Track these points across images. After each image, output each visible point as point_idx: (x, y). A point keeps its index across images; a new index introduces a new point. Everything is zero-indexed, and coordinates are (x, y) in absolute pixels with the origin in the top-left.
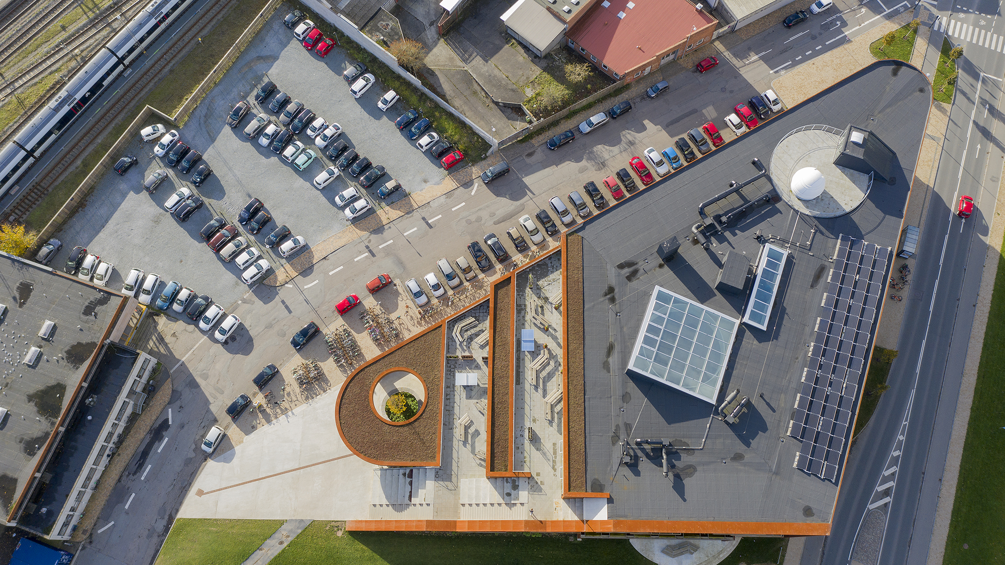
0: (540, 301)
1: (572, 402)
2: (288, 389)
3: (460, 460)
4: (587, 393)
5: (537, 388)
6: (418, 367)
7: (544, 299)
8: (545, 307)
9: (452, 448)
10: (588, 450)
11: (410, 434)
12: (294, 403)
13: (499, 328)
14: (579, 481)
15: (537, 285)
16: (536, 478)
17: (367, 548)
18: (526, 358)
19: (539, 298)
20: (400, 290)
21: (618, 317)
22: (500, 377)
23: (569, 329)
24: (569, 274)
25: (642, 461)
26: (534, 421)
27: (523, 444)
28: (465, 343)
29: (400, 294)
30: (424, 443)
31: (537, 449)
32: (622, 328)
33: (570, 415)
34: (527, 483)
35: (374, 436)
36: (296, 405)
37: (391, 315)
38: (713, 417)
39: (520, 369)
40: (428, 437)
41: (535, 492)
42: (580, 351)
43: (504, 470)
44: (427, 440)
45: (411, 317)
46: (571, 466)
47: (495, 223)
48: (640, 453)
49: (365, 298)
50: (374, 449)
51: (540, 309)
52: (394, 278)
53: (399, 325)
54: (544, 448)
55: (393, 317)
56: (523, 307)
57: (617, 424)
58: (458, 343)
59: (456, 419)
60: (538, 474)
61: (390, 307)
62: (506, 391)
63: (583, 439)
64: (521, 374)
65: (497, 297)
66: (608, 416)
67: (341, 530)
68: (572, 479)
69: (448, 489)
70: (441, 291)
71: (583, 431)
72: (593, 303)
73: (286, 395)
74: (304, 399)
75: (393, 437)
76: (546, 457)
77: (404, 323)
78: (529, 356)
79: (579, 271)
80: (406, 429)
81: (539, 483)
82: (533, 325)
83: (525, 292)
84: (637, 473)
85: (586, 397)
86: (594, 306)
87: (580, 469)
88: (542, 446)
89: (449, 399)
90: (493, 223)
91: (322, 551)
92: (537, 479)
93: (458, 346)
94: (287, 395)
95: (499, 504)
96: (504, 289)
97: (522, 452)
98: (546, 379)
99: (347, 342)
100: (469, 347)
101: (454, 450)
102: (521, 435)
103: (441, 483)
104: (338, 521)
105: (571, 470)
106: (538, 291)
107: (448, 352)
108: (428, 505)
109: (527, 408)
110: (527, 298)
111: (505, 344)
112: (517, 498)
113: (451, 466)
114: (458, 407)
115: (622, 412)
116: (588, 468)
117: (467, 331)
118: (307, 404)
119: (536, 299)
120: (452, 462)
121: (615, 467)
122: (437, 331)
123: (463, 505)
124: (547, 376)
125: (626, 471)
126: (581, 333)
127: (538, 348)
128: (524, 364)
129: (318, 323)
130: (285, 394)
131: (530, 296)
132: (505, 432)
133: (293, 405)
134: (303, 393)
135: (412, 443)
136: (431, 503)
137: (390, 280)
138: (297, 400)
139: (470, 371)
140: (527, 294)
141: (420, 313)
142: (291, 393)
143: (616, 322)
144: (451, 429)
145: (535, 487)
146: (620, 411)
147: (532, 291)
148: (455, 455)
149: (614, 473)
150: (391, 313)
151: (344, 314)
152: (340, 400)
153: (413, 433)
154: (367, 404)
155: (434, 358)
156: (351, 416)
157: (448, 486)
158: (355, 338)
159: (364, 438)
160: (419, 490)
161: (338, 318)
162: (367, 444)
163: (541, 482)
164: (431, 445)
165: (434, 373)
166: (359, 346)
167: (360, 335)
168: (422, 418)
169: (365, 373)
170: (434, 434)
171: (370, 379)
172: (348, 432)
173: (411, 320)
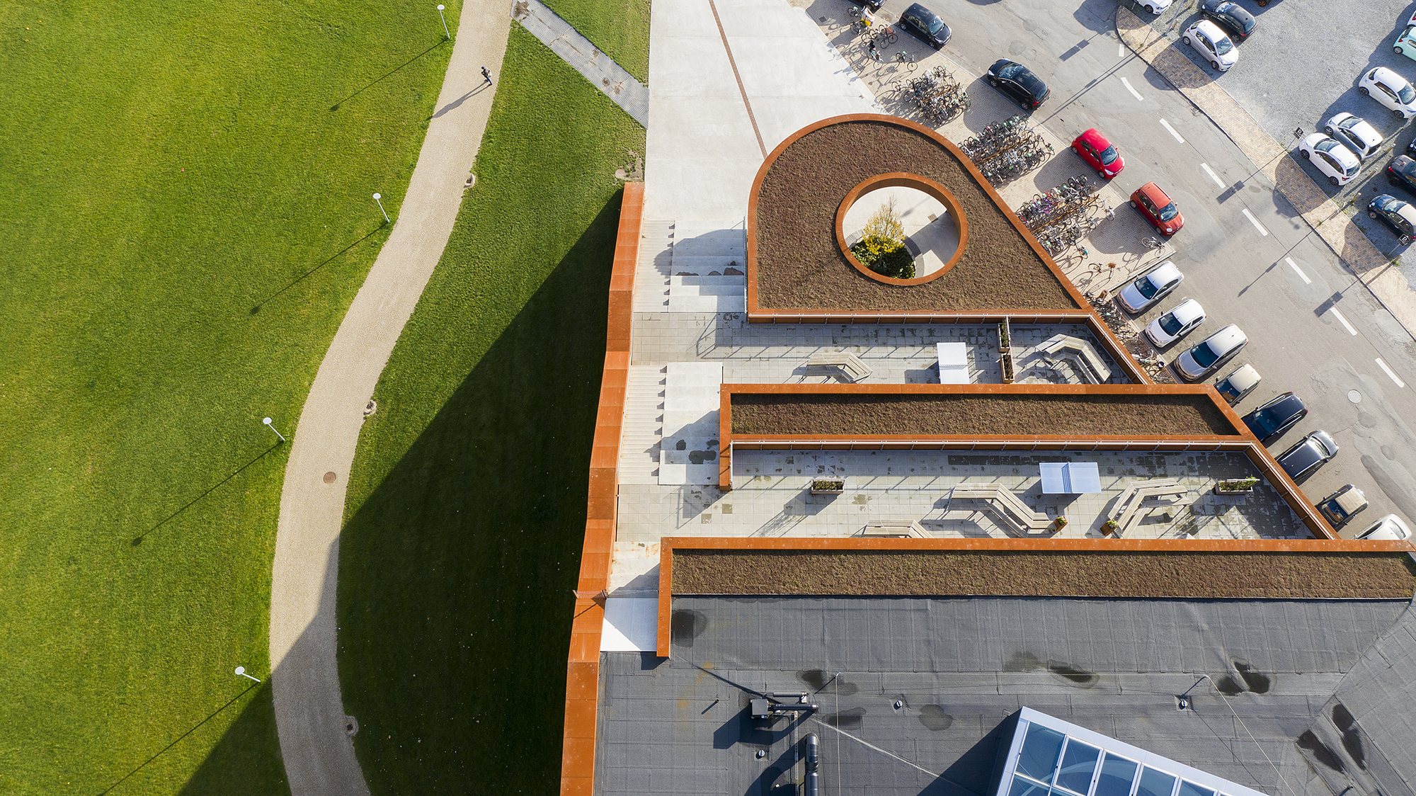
0: (1183, 513)
1: (911, 561)
2: (903, 67)
3: (764, 363)
4: (939, 604)
5: (945, 507)
6: (972, 263)
7: (1191, 523)
8: (1167, 526)
9: (790, 345)
10: (782, 603)
11: (819, 254)
12: (874, 79)
13: (1094, 410)
14: (701, 578)
15: (1228, 508)
16: (719, 503)
17: (590, 222)
18: (1022, 479)
19: (1193, 510)
20: (1150, 256)
21: (1177, 702)
22: (963, 414)
23: (1117, 559)
24: (1286, 559)
25: (758, 757)
26: (860, 499)
27: (799, 472)
28: (1041, 365)
29: (1139, 257)
30: (798, 283)
31: (789, 508)
32: (1144, 711)
33: (876, 557)
34: (707, 482)
35: (810, 187)
36: (871, 83)
37: (1086, 240)
39: (991, 463)
40: (812, 291)
41: (685, 501)
42: (1057, 588)
43: (736, 426)
44: (805, 288)
45: (1089, 281)
46: (739, 558)
47: (1364, 459)
48: (779, 749)
49: (1119, 189)
50: (782, 190)
51: (1159, 511)
52: (1176, 242)
53: (1065, 257)
54: (793, 523)
55: (1083, 242)
56: (1159, 471)
57: (860, 687)
58: (1040, 347)
59: (858, 351)
60: (727, 509)
61: (1103, 234)
62: (929, 428)
63: (812, 591)
64: (978, 467)
65: (1175, 404)
66: (880, 662)
67: (627, 176)
68: (706, 559)
69: (700, 339)
71: (833, 591)
72: (1205, 627)
73: (889, 65)
74: (885, 95)
75: (810, 223)
76: (770, 528)
77: (1073, 267)
78: (1027, 486)
79: (1300, 587)
80: (829, 247)
81: (706, 511)
82: (1112, 495)
83: (1201, 475)
84: (723, 739)
85: (929, 601)
86: (1199, 630)
87: (732, 581)
88: (798, 517)
89: (904, 336)
90: (1365, 453)
91: (587, 148)
92: (716, 507)
93: (1031, 350)
94: (889, 68)
95: (660, 432)
96: (1201, 421)
97: (780, 470)
98: (971, 530)
99: (1013, 157)
100: (1032, 374)
101: (785, 349)
102: (823, 467)
103: (713, 326)
104: (643, 169)
105: (729, 558)
106: (1210, 509)
107: (1013, 321)
108: (667, 303)
109: (892, 481)
110: (1185, 480)
111: (1052, 424)
112: (670, 460)
113: (751, 345)
114: (885, 355)
115: (892, 702)
116: (736, 604)
117: (1074, 367)
118: (875, 101)
119: (1189, 500)
120: (760, 345)
121: (740, 678)
122: (1064, 300)
123: (665, 370)
124: (977, 531)
125: (728, 709)
126: (1110, 592)
127: (1055, 504)
128: (1006, 474)
129: (1047, 106)
130: (893, 64)
131: (1193, 488)
132: (828, 427)
133: (870, 78)
134: (897, 93)
135: (797, 259)
136: (670, 308)
137: (1169, 230)
138: (881, 85)
139: (975, 377)
140: (1195, 479)
141: (1102, 296)
142: (895, 74)
143: (1158, 693)
144: (834, 342)
145: (697, 502)
146: (897, 697)
147: (1207, 494)
148: (775, 351)
149: (723, 674)
150: (1090, 239)
151: (1076, 151)
152: (882, 120)
153: (820, 261)
154: (877, 170)
155: (997, 295)
156: (850, 143)
157: (706, 340)
158: (1023, 175)
159: (804, 170)
160: (698, 286)
161: (1065, 143)
162: (791, 175)
163: (709, 516)
164: (796, 298)
165: (962, 297)
166: (1008, 184)
167: (1033, 184)
168: (855, 277)
169: (946, 163)
170: (821, 303)
171: (935, 173)
172: (816, 141)
173: (1080, 281)
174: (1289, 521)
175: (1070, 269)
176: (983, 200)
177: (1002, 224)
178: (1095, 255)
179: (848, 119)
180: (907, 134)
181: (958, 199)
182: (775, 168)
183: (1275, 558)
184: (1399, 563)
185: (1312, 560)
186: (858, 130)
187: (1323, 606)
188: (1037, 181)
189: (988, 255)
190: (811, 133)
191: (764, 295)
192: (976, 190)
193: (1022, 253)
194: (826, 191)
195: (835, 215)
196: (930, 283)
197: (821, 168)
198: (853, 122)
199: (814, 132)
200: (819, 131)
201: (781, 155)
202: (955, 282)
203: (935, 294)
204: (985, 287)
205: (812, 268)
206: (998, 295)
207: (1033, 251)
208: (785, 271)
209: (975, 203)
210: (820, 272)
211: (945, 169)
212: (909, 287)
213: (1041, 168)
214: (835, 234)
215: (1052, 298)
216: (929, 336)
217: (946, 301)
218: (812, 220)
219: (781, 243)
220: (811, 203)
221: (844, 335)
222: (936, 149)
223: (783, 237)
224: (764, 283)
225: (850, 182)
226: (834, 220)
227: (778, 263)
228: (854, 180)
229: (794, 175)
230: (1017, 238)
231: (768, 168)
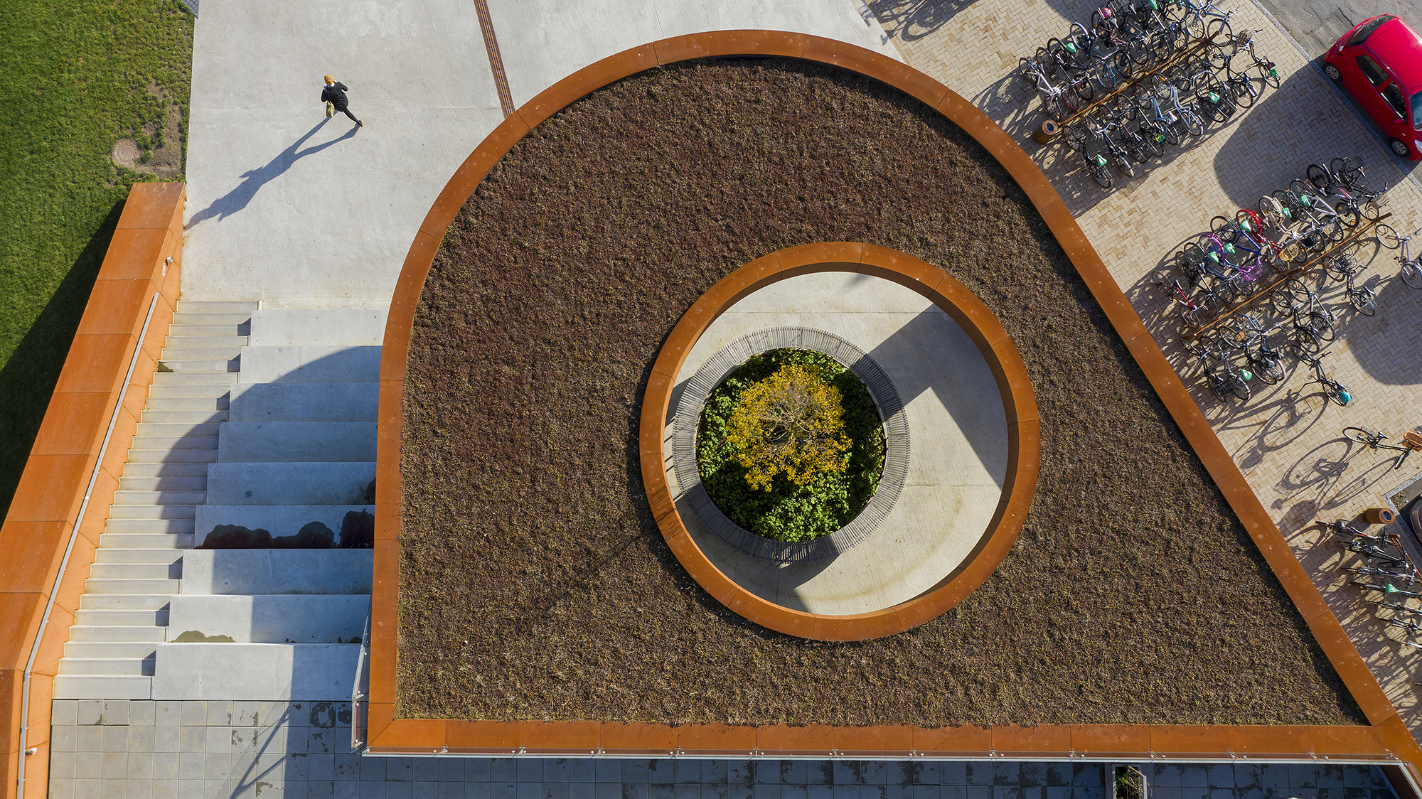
11: (585, 527)
45: (1337, 468)
67: (143, 161)
75: (564, 418)
77: (1301, 425)
99: (1161, 100)
104: (183, 140)
122: (1318, 688)
152: (798, 54)
153: (589, 552)
154: (776, 232)
155: (1114, 672)
156: (698, 136)
158: (1189, 147)
159: (555, 231)
161: (1306, 46)
164: (512, 677)
165: (1008, 679)
167: (1212, 175)
168: (690, 608)
169: (985, 204)
170: (586, 696)
171: (951, 238)
172: (594, 129)
175: (1292, 432)
176: (1092, 338)
178: (1364, 395)
179: (696, 52)
180: (873, 103)
182: (466, 227)
186: (724, 89)
188: (1222, 164)
189: (1097, 532)
190: (582, 99)
191: (420, 667)
192: (1073, 302)
193: (1200, 523)
194: (619, 304)
195: (641, 392)
196: (915, 632)
198: (710, 61)
199: (589, 96)
200: (607, 93)
201: (488, 179)
202: (991, 624)
203: (926, 671)
204: (1078, 643)
205: (564, 573)
206: (1116, 671)
207: (1235, 519)
208: (483, 584)
209: (1068, 351)
210: (586, 589)
211: (982, 227)
212: (854, 645)
213: (1235, 126)
214: (637, 458)
215: (1281, 682)
217: (960, 692)
218: (571, 406)
219: (476, 487)
220: (571, 348)
222: (960, 156)
223: (483, 468)
224: (420, 627)
225: (693, 274)
226: (638, 409)
227: (463, 556)
228: (703, 265)
229: (522, 248)
230: (1185, 473)
231: (447, 225)
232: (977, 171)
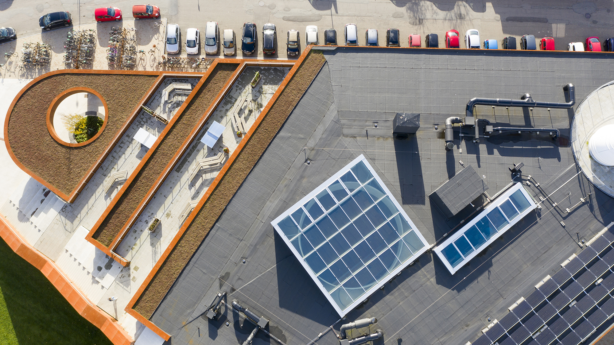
0: (253, 104)
1: (198, 220)
2: (12, 58)
3: (93, 209)
4: (221, 221)
5: (193, 186)
6: (112, 101)
7: (258, 104)
8: (253, 114)
9: (93, 193)
10: (181, 279)
11: (64, 156)
12: (9, 73)
13: (196, 106)
14: (151, 304)
15: (261, 88)
16: (132, 270)
18: (202, 151)
19: (254, 100)
20: (162, 29)
21: (306, 164)
22: (163, 154)
23: (248, 146)
24: (287, 90)
25: (228, 326)
26: (168, 215)
27: (142, 231)
28: (170, 105)
29: (159, 33)
30: (70, 173)
31: (152, 244)
32: (302, 177)
33: (188, 232)
34: (120, 270)
35: (33, 139)
36: (10, 76)
37: (139, 46)
38: (331, 329)
39: (189, 157)
40: (77, 170)
41: (122, 283)
42: (243, 175)
43: (106, 243)
44: (74, 172)
45: (155, 58)
46: (153, 284)
47: (284, 19)
48: (230, 316)
49: (127, 18)
50: (25, 151)
51: (247, 112)
52: (164, 16)
53: (139, 59)
54: (159, 247)
55: (139, 48)
56: (233, 100)
57: (229, 271)
58: (163, 102)
59: (115, 169)
60: (136, 269)
61: (141, 38)
62: (160, 171)
63: (184, 265)
64: (187, 163)
65: (214, 76)
66: (226, 257)
68: (144, 298)
69: (65, 227)
70: (194, 50)
71: (189, 257)
72: (290, 135)
73: (8, 63)
74: (20, 74)
75: (48, 150)
76: (155, 257)
77: (145, 59)
78: (206, 151)
79: (298, 93)
80: (64, 150)
81: (131, 277)
82: (230, 124)
83: (244, 87)
84: (213, 335)
85: (217, 224)
86: (289, 138)
87: (160, 293)
88: (158, 244)
89: (122, 147)
90: (282, 17)
92: (132, 272)
93: (162, 105)
94: (9, 63)
95: (89, 273)
96: (226, 72)
97: (136, 238)
98: (207, 183)
99: (85, 47)
100: (171, 111)
101: (93, 197)
102: (146, 221)
103: (63, 218)
105: (151, 288)
106: (258, 94)
107: (145, 104)
108: (39, 231)
109: (170, 199)
110: (242, 94)
111: (190, 125)
112: (102, 277)
113: (82, 209)
114: (124, 160)
115: (242, 263)
116: (169, 297)
117: (179, 95)
118: (19, 80)
119: (250, 98)
120: (85, 205)
121: (197, 314)
122: (151, 78)
123: (67, 251)
124: (209, 181)
125: (204, 326)
126: (257, 158)
127: (219, 146)
128: (196, 155)
129: (74, 18)
130: (8, 61)
131: (247, 94)
132: (132, 208)
133: (8, 74)
134: (22, 69)
135: (59, 166)
136: (43, 231)
137: (157, 15)
138: (14, 72)
139: (157, 133)
140: (245, 90)
141: (164, 58)
142: (14, 63)
143: (300, 168)
144: (105, 176)
145: (125, 279)
146: (241, 260)
147: (252, 91)
148: (91, 201)
149: (191, 319)
150: (140, 45)
151: (101, 22)
152: (26, 89)
153: (67, 158)
154: (46, 108)
155: (131, 102)
156: (26, 109)
157: (67, 225)
158: (95, 48)
159: (23, 136)
160: (42, 212)
161: (94, 22)
162: (22, 143)
163: (134, 277)
164: (75, 178)
165: (122, 115)
166: (94, 57)
167: (102, 47)
168: (84, 149)
169: (64, 79)
170: (85, 170)
171: (65, 86)
172: (14, 122)
173: (152, 61)
174: (280, 71)
175: (145, 61)
176: (90, 77)
177: (105, 77)
178: (146, 48)
179: (15, 102)
180: (40, 84)
181: (82, 86)
182: (13, 147)
183: (284, 93)
184: (313, 54)
185: (293, 81)
186: (23, 102)
187: (309, 91)
188: (102, 45)
189: (113, 92)
190: (9, 121)
191: (65, 190)
192: (84, 76)
193: (122, 79)
194: (39, 134)
195: (53, 138)
196: (108, 123)
197: (28, 129)
198: (18, 101)
199: (10, 120)
200: (11, 118)
201: (10, 140)
202: (114, 113)
203: (114, 124)
204: (125, 104)
205: (67, 163)
206: (131, 101)
207: (124, 75)
208: (61, 175)
209: (89, 81)
210: (71, 161)
211: (66, 81)
212: (103, 131)
213: (98, 40)
214: (60, 144)
215: (147, 82)
216: (129, 138)
217: (119, 122)
218: (48, 148)
219: (48, 168)
220: (40, 144)
221: (105, 169)
222: (55, 78)
223: (46, 165)
224: (60, 187)
225: (43, 122)
226: (54, 140)
227: (55, 175)
228: (43, 120)
229: (22, 142)
230: (115, 77)
231: (11, 150)
232: (59, 77)
